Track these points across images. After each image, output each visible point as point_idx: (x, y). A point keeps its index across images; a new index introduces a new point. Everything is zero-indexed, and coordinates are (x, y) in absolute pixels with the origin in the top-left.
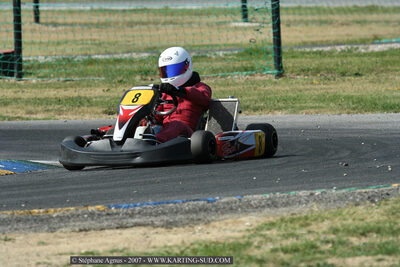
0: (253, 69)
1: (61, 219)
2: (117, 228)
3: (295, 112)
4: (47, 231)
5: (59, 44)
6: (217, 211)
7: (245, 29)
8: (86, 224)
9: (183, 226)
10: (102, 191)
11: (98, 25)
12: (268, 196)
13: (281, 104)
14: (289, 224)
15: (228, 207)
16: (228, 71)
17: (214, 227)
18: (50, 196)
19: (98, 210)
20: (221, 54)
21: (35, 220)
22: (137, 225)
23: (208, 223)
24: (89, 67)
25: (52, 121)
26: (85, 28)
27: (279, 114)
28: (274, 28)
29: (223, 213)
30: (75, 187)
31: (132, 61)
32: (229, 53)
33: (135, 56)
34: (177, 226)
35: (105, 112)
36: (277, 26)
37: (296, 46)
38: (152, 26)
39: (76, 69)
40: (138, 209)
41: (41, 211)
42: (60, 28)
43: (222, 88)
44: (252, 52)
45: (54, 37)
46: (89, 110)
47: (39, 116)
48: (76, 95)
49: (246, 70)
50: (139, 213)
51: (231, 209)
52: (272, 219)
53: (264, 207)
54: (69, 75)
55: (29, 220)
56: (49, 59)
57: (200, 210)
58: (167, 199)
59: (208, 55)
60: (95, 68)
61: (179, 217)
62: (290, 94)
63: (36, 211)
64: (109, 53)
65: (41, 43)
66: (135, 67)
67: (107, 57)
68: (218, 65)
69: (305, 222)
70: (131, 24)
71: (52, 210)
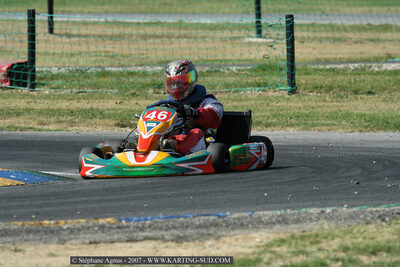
0: (265, 85)
1: (71, 231)
2: (128, 241)
3: (306, 129)
4: (57, 243)
5: (72, 55)
6: (227, 227)
7: (259, 44)
8: (97, 237)
9: (193, 240)
10: (113, 204)
11: (112, 37)
12: (278, 212)
13: (293, 121)
14: (299, 241)
15: (238, 223)
16: (241, 86)
17: (224, 242)
18: (61, 208)
19: (109, 223)
20: (234, 69)
21: (45, 232)
22: (147, 238)
23: (218, 238)
24: (101, 80)
25: (64, 133)
26: (100, 39)
27: (291, 130)
28: (288, 45)
29: (233, 229)
30: (85, 199)
31: (145, 74)
32: (243, 68)
33: (148, 69)
34: (187, 241)
35: (118, 125)
36: (291, 43)
37: (309, 63)
38: (165, 39)
39: (89, 81)
40: (148, 222)
41: (52, 222)
42: (74, 39)
43: (235, 104)
44: (265, 68)
45: (67, 49)
46: (101, 122)
47: (51, 127)
48: (88, 106)
49: (259, 85)
50: (150, 227)
51: (241, 225)
52: (282, 236)
53: (274, 223)
54: (82, 86)
55: (39, 231)
56: (63, 70)
57: (211, 225)
58: (179, 213)
59: (221, 70)
60: (109, 80)
61: (189, 231)
62: (303, 111)
63: (47, 222)
64: (122, 66)
65: (54, 54)
66: (149, 80)
67: (121, 69)
68: (231, 80)
69: (316, 240)
70: (145, 37)
71: (62, 222)
